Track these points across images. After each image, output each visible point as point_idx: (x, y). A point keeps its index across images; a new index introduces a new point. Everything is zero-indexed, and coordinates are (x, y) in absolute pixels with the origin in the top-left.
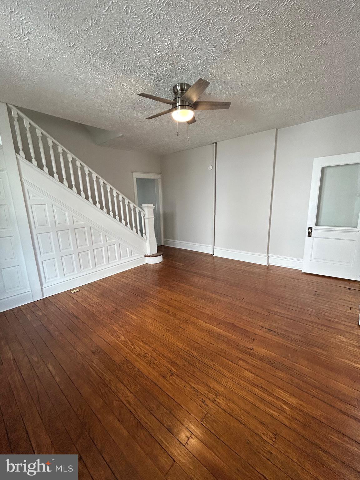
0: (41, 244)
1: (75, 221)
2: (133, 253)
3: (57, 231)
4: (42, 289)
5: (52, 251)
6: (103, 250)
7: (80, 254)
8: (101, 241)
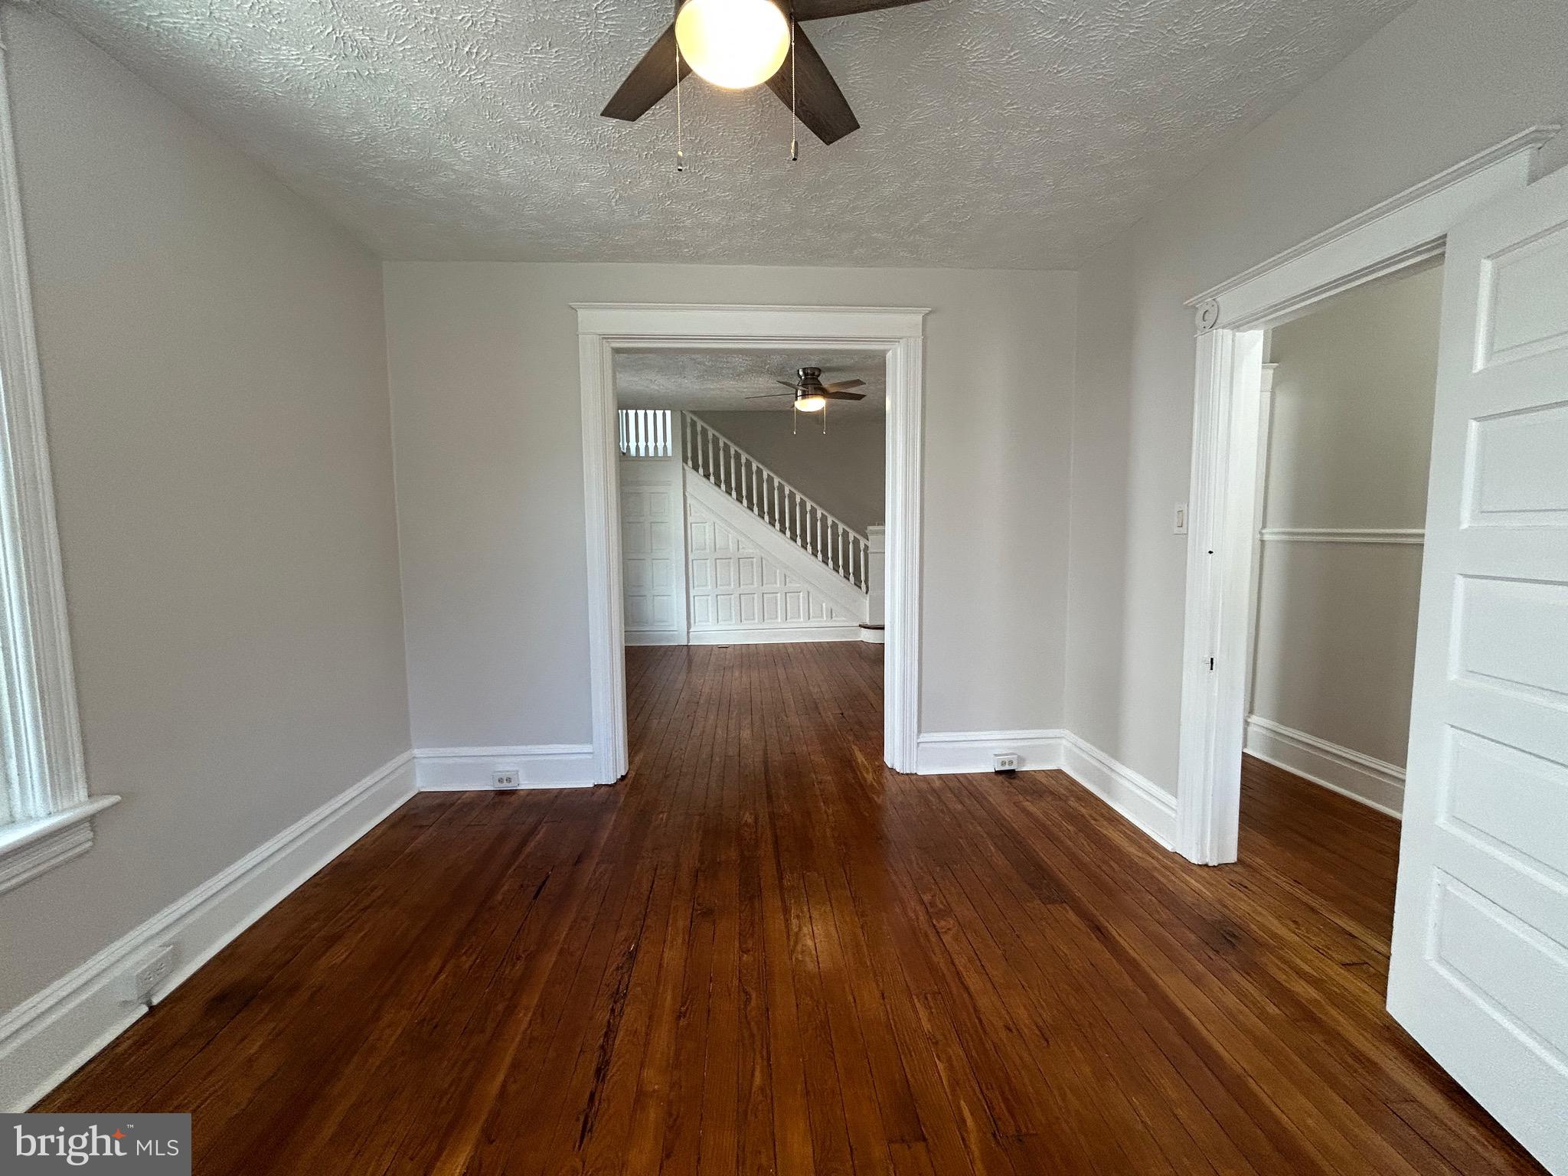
0: (695, 571)
1: (740, 547)
2: (834, 615)
3: (716, 559)
4: (688, 632)
5: (706, 585)
6: (779, 598)
7: (743, 597)
8: (776, 583)
